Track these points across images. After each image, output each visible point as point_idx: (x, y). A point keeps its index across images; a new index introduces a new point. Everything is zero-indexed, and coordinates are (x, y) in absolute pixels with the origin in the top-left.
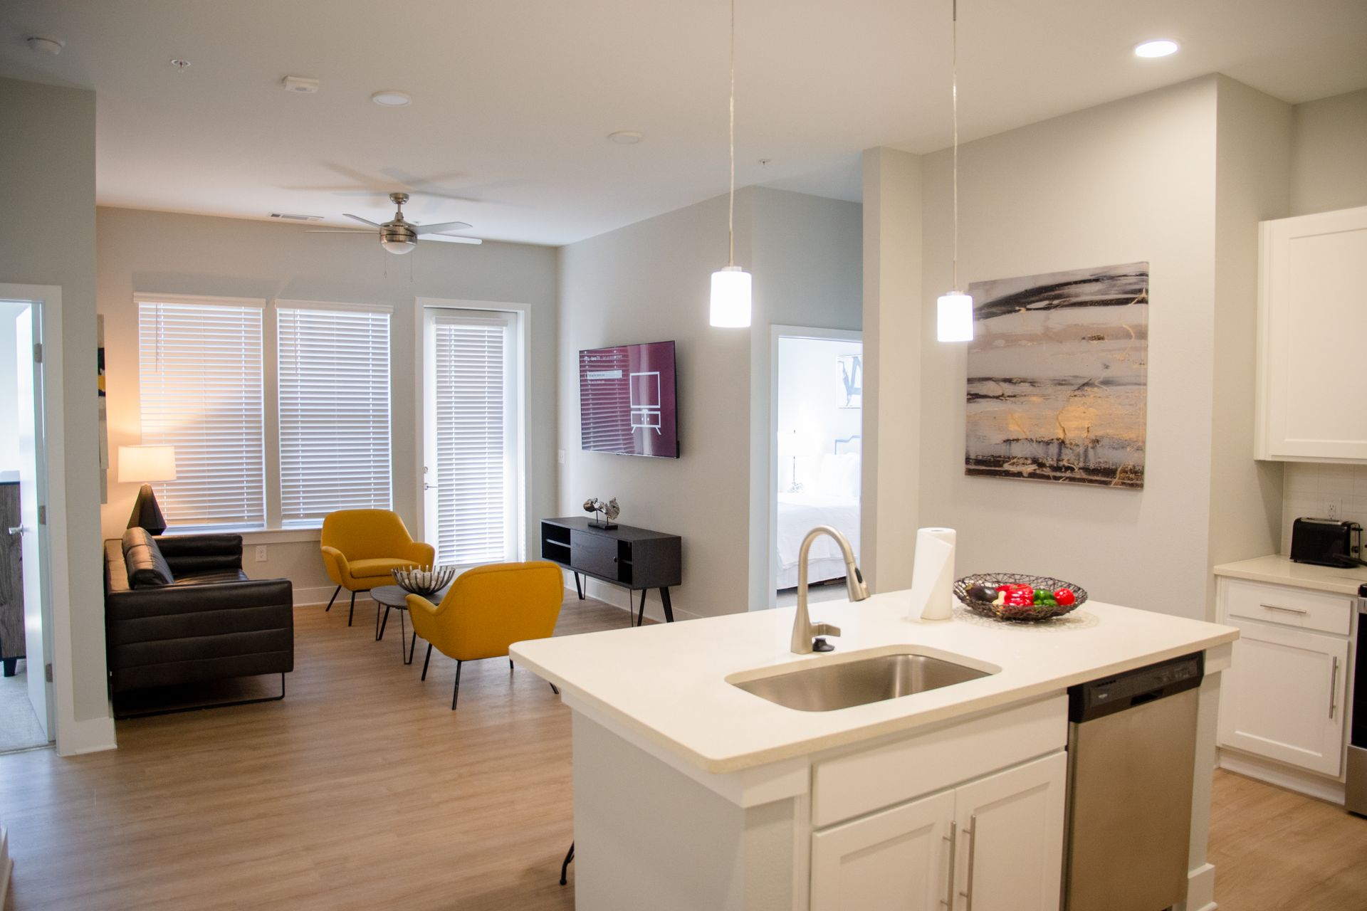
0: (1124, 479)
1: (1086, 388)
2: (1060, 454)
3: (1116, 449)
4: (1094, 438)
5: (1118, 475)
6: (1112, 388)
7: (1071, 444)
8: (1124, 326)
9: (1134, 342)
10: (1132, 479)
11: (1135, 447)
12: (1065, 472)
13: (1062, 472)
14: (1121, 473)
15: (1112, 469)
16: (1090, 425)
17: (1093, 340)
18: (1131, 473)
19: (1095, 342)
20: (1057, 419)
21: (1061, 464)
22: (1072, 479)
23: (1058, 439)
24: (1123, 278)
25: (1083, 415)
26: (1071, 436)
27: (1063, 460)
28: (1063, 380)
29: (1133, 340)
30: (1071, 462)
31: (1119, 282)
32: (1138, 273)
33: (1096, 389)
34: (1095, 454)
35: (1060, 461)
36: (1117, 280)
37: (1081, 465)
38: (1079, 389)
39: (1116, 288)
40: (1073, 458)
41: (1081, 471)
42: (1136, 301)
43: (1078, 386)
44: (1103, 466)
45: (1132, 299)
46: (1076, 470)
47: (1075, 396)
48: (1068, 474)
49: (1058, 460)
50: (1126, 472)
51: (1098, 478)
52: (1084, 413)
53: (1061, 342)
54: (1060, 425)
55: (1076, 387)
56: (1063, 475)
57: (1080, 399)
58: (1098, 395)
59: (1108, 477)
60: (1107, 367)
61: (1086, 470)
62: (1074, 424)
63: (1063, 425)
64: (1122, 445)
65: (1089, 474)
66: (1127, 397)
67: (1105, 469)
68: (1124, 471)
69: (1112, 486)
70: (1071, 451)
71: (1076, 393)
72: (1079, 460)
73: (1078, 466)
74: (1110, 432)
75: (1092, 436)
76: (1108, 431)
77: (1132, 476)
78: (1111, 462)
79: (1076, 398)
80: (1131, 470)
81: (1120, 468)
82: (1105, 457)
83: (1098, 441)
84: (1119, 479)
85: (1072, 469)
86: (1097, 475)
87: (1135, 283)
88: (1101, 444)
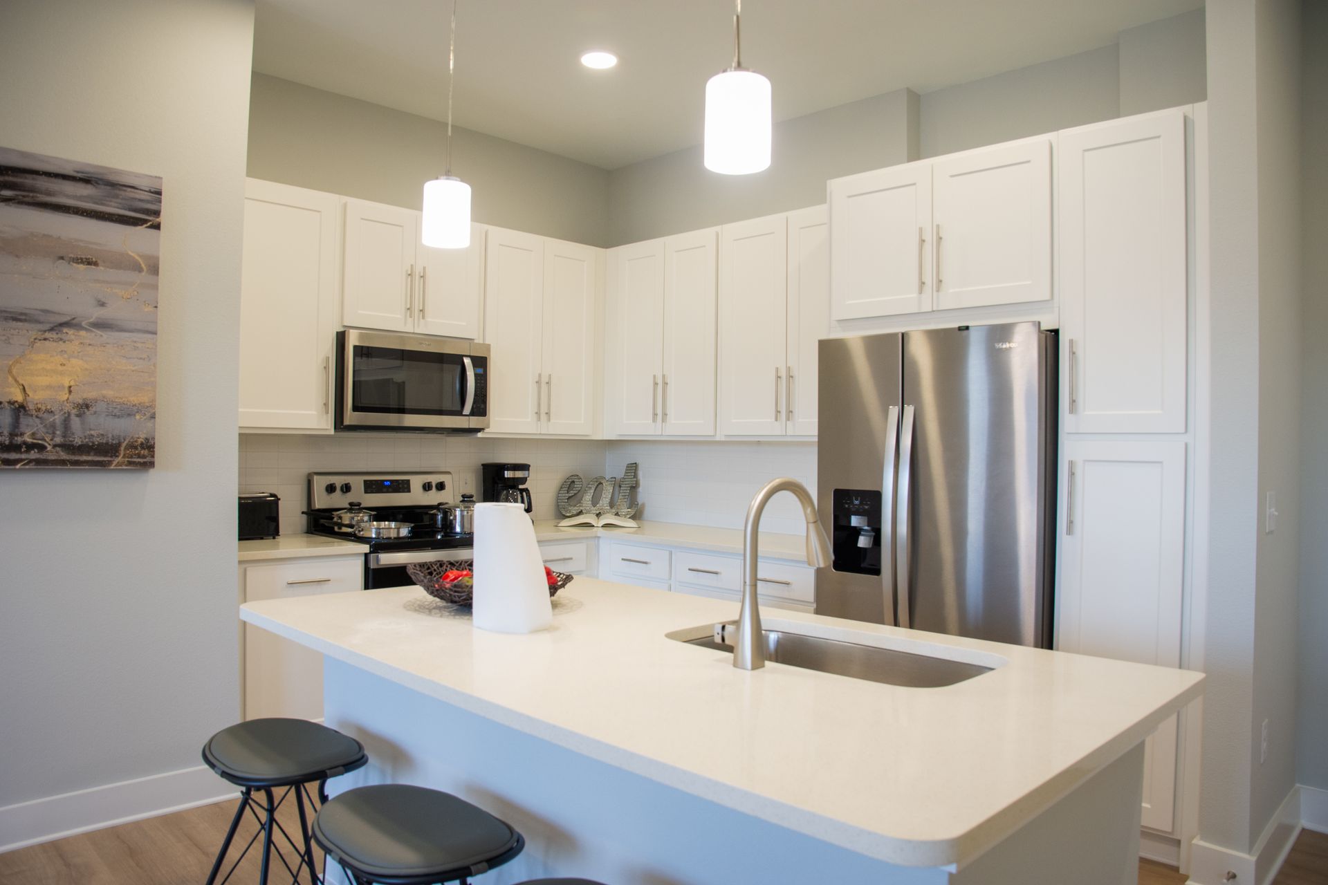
0: (132, 457)
1: (65, 330)
2: (16, 423)
3: (119, 417)
4: (81, 401)
5: (122, 453)
6: (113, 334)
7: (39, 410)
8: (130, 253)
9: (144, 277)
10: (144, 457)
11: (148, 415)
12: (28, 451)
13: (21, 453)
14: (126, 449)
15: (112, 445)
16: (72, 383)
17: (78, 263)
18: (143, 448)
19: (81, 267)
20: (10, 372)
21: (19, 440)
22: (38, 462)
23: (10, 403)
24: (129, 189)
25: (61, 368)
26: (37, 397)
27: (22, 434)
28: (22, 314)
29: (143, 274)
30: (38, 436)
31: (122, 193)
32: (152, 190)
33: (83, 333)
34: (83, 423)
35: (17, 435)
36: (120, 190)
37: (58, 440)
38: (52, 329)
39: (120, 201)
40: (42, 431)
41: (58, 449)
42: (149, 224)
43: (52, 325)
44: (97, 440)
45: (145, 221)
46: (49, 448)
47: (45, 339)
48: (34, 455)
49: (12, 435)
50: (136, 448)
51: (90, 458)
52: (62, 365)
53: (17, 256)
54: (16, 381)
55: (48, 326)
56: (23, 456)
57: (55, 344)
58: (88, 342)
59: (106, 456)
60: (102, 304)
61: (68, 447)
62: (43, 380)
63: (21, 382)
64: (128, 412)
65: (73, 454)
66: (136, 348)
67: (99, 445)
68: (132, 446)
69: (112, 467)
70: (38, 421)
71: (47, 335)
72: (54, 433)
73: (51, 443)
74: (109, 393)
75: (78, 397)
76: (104, 392)
77: (146, 452)
78: (110, 436)
79: (47, 342)
80: (142, 444)
81: (126, 442)
82: (101, 427)
83: (87, 406)
84: (124, 456)
85: (42, 448)
86: (88, 454)
87: (148, 202)
88: (92, 410)
